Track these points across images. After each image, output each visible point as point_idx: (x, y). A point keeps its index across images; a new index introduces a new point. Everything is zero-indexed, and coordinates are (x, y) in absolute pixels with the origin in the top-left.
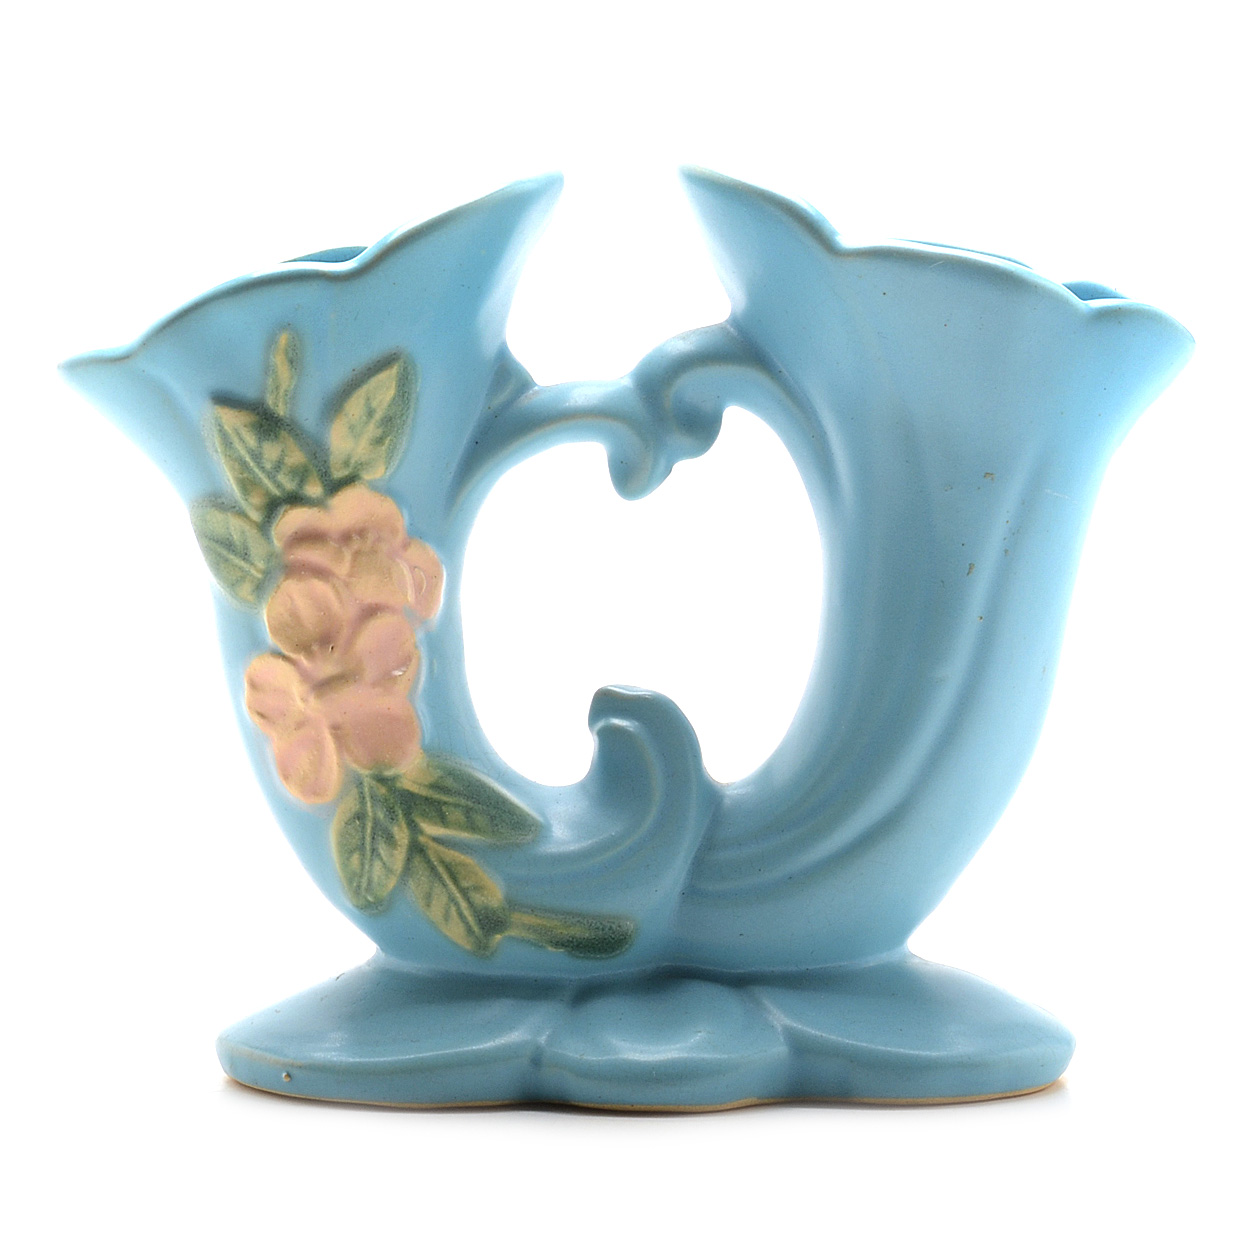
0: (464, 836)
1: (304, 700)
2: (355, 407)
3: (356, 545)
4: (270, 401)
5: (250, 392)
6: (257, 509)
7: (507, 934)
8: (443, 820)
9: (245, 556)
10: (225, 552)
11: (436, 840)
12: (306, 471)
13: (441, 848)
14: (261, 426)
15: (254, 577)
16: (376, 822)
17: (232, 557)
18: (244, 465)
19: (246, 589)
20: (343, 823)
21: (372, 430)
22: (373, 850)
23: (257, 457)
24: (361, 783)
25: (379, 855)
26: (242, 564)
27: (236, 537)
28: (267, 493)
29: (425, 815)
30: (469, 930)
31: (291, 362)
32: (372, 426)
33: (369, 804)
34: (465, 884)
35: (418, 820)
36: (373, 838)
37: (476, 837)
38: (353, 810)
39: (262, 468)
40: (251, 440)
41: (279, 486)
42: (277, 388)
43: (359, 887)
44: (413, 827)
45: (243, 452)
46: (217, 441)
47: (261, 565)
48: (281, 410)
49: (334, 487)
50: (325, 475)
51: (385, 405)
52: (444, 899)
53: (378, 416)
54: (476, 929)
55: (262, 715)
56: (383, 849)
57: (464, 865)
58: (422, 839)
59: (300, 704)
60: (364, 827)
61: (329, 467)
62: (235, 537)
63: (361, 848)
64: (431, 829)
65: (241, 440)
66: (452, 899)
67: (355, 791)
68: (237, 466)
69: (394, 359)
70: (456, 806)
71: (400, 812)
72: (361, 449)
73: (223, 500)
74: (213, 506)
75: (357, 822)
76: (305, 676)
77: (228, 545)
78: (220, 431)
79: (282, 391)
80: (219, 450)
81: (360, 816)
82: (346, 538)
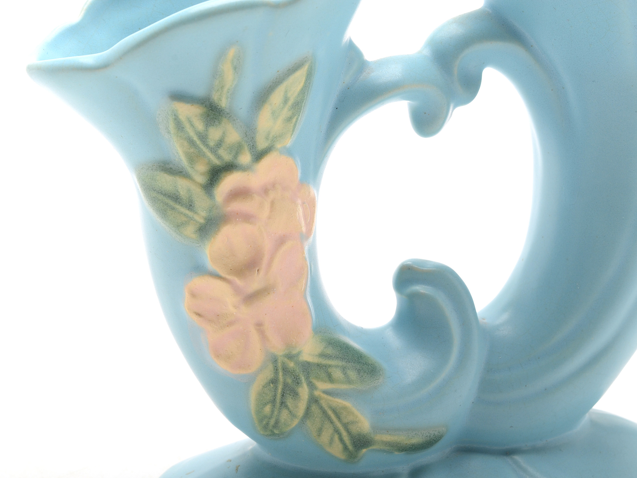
0: (344, 387)
1: (235, 307)
2: (276, 98)
3: (272, 195)
4: (215, 97)
5: (200, 91)
6: (202, 174)
7: (371, 448)
8: (330, 379)
9: (190, 206)
10: (171, 203)
11: (326, 392)
12: (240, 146)
13: (329, 398)
14: (208, 116)
15: (197, 222)
16: (285, 385)
17: (178, 207)
18: (192, 143)
19: (190, 230)
20: (261, 387)
21: (286, 113)
22: (283, 403)
23: (203, 138)
24: (276, 361)
25: (286, 407)
26: (187, 212)
27: (183, 193)
28: (209, 162)
29: (318, 378)
30: (346, 448)
31: (235, 68)
32: (286, 109)
33: (281, 374)
34: (345, 421)
35: (315, 381)
36: (283, 395)
37: (352, 386)
38: (269, 378)
39: (207, 146)
40: (200, 126)
41: (219, 157)
42: (222, 87)
43: (267, 424)
44: (312, 386)
45: (192, 134)
46: (172, 126)
47: (204, 214)
48: (224, 103)
49: (259, 156)
50: (253, 147)
51: (296, 94)
52: (331, 431)
53: (290, 103)
54: (350, 447)
55: (199, 315)
56: (290, 402)
57: (345, 408)
58: (317, 393)
59: (232, 309)
60: (276, 388)
61: (255, 142)
62: (181, 193)
63: (273, 401)
64: (322, 386)
65: (192, 125)
66: (337, 431)
67: (271, 367)
68: (186, 144)
69: (305, 61)
70: (337, 366)
71: (303, 378)
72: (278, 126)
73: (171, 166)
74: (162, 170)
75: (272, 385)
76: (237, 290)
77: (176, 198)
78: (175, 119)
79: (225, 90)
80: (172, 132)
81: (274, 381)
82: (266, 191)
